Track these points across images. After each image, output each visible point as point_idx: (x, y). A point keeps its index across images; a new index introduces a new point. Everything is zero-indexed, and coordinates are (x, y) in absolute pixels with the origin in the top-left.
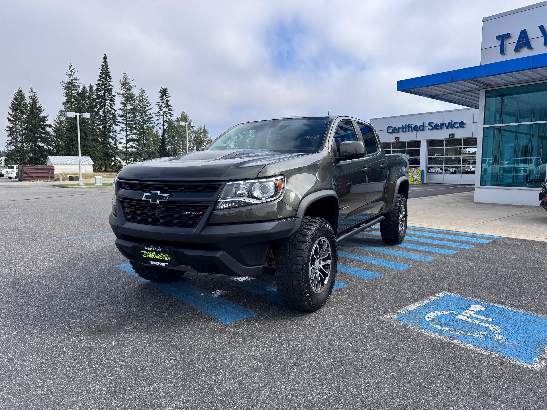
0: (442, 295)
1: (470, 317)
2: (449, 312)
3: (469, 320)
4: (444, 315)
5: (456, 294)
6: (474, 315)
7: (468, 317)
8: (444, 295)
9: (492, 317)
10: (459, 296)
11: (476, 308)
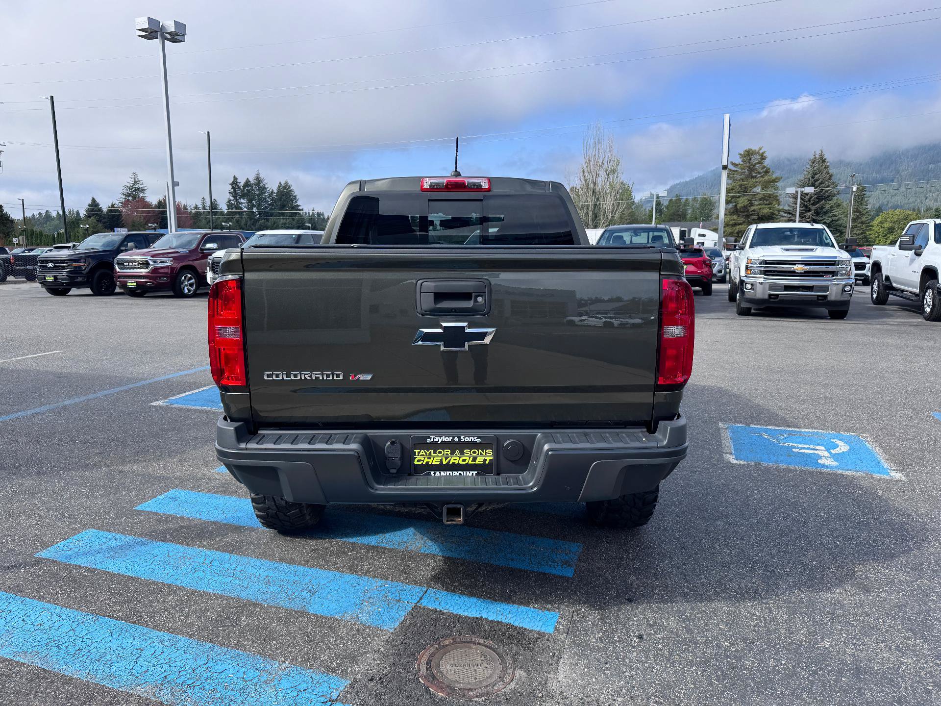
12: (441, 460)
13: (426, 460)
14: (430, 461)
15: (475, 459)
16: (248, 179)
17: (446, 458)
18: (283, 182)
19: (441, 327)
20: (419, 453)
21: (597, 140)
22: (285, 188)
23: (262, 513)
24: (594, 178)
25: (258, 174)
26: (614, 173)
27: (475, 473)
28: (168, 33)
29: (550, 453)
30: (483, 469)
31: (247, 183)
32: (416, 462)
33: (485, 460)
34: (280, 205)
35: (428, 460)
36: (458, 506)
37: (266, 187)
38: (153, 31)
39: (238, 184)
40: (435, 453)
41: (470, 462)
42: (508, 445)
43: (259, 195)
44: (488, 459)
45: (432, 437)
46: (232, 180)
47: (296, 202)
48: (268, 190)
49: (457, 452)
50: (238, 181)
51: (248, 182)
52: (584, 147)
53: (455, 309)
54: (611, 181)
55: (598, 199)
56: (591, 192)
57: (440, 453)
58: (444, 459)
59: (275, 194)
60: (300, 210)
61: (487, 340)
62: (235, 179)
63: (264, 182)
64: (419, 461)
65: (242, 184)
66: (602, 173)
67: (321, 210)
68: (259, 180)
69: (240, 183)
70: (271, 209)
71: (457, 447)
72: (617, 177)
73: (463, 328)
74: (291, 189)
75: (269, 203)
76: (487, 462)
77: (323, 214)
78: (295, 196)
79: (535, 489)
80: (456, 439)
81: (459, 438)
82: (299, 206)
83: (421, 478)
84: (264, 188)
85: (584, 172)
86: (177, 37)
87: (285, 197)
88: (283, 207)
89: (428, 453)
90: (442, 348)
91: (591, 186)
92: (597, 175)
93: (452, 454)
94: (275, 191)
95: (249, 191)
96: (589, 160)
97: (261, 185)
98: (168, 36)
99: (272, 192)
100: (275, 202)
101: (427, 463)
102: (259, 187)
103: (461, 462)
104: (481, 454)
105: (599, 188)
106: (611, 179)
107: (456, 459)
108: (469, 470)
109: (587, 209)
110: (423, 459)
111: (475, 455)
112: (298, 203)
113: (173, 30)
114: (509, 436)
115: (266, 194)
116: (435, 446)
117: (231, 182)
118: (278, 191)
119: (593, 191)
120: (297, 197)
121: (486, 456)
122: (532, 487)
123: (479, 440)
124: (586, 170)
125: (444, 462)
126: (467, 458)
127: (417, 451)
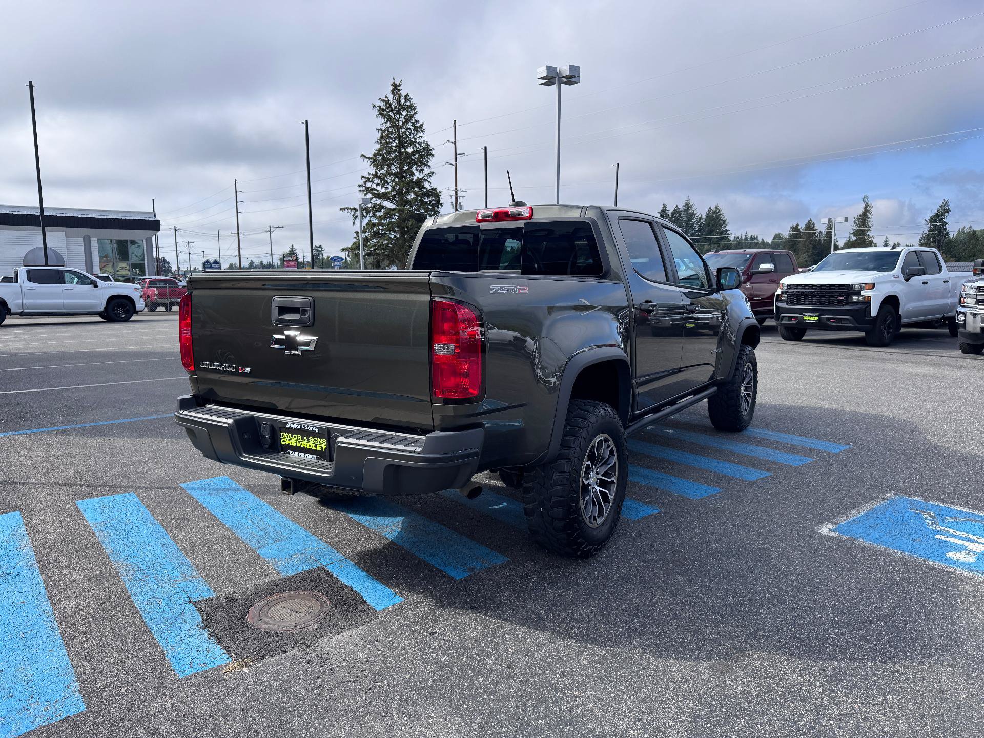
12: (296, 444)
13: (288, 442)
14: (290, 443)
15: (316, 446)
16: (677, 206)
17: (299, 442)
18: (713, 207)
19: (284, 334)
20: (283, 435)
22: (714, 212)
25: (687, 201)
27: (315, 456)
28: (564, 77)
29: (338, 445)
30: (321, 455)
31: (676, 210)
33: (322, 448)
34: (708, 231)
35: (289, 442)
37: (695, 212)
38: (552, 78)
39: (667, 212)
40: (292, 436)
41: (313, 448)
42: (333, 437)
43: (686, 222)
44: (324, 447)
45: (289, 423)
46: (661, 209)
47: (725, 227)
48: (696, 215)
49: (305, 438)
50: (668, 209)
51: (677, 208)
57: (295, 437)
59: (704, 220)
60: (728, 234)
62: (665, 207)
63: (693, 209)
64: (283, 441)
65: (671, 212)
67: (755, 234)
68: (688, 206)
69: (669, 211)
70: (698, 235)
71: (305, 434)
74: (721, 213)
75: (697, 229)
76: (324, 450)
77: (757, 239)
78: (725, 221)
80: (303, 427)
81: (305, 427)
82: (728, 230)
83: (285, 456)
84: (693, 214)
86: (572, 78)
87: (715, 221)
88: (710, 232)
89: (288, 436)
93: (303, 439)
94: (704, 217)
95: (677, 219)
97: (691, 211)
98: (565, 80)
99: (701, 218)
100: (703, 228)
101: (289, 444)
102: (687, 213)
103: (308, 447)
104: (320, 442)
107: (304, 444)
108: (312, 454)
110: (285, 440)
111: (316, 442)
112: (727, 228)
113: (567, 73)
115: (694, 221)
116: (292, 431)
117: (659, 211)
118: (707, 217)
120: (727, 222)
121: (322, 445)
122: (331, 473)
123: (317, 430)
125: (298, 445)
126: (311, 444)
127: (282, 433)
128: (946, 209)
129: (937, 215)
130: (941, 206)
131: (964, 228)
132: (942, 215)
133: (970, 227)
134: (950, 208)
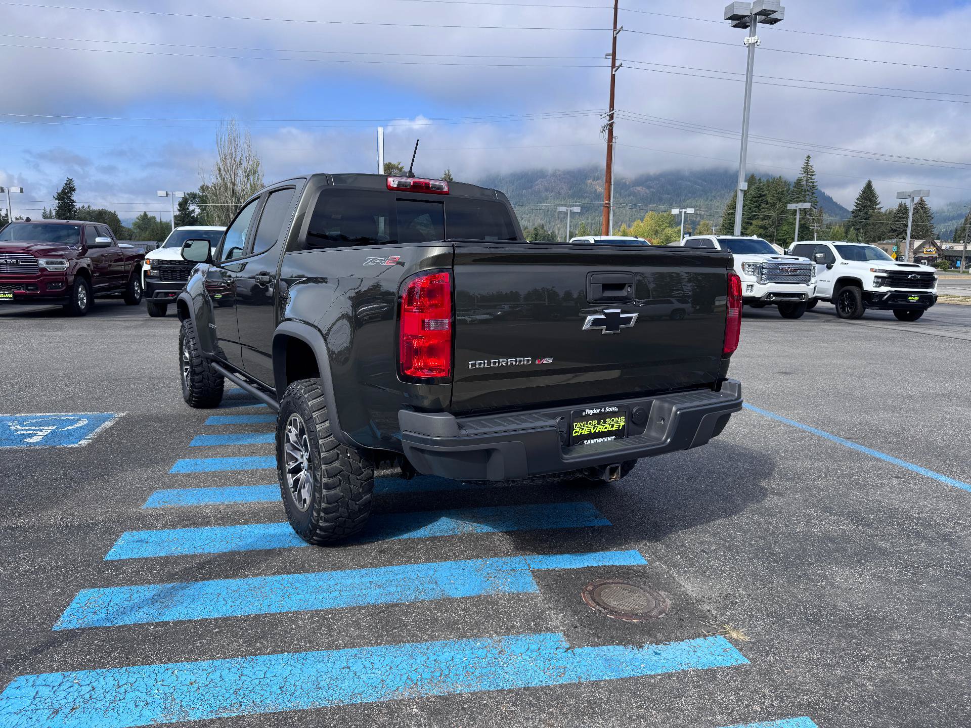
0: (83, 442)
1: (41, 430)
2: (66, 429)
3: (42, 428)
4: (71, 425)
5: (65, 448)
6: (38, 432)
7: (44, 429)
8: (81, 442)
9: (18, 435)
10: (61, 446)
11: (37, 439)
12: (591, 430)
13: (581, 431)
14: (583, 432)
15: (613, 426)
17: (594, 428)
19: (605, 314)
20: (576, 425)
21: (232, 138)
23: (329, 524)
24: (233, 177)
26: (255, 174)
27: (613, 438)
29: (678, 413)
30: (618, 434)
32: (574, 435)
33: (619, 426)
36: (617, 465)
40: (587, 424)
41: (610, 429)
42: (636, 412)
44: (622, 425)
45: (587, 410)
49: (602, 422)
52: (217, 143)
53: (615, 298)
54: (252, 182)
55: (238, 200)
56: (229, 192)
57: (590, 423)
58: (592, 428)
61: (632, 323)
64: (576, 432)
66: (240, 172)
71: (602, 417)
72: (258, 179)
73: (618, 314)
76: (621, 428)
79: (669, 440)
80: (603, 410)
81: (605, 410)
83: (578, 448)
85: (220, 170)
89: (582, 425)
90: (604, 332)
91: (229, 185)
92: (236, 175)
93: (598, 423)
96: (225, 158)
101: (581, 433)
103: (604, 430)
104: (617, 421)
105: (238, 188)
106: (252, 180)
107: (601, 428)
108: (609, 436)
109: (228, 210)
110: (578, 430)
111: (613, 423)
114: (635, 403)
116: (588, 418)
119: (233, 192)
121: (619, 422)
122: (666, 439)
123: (617, 409)
124: (222, 168)
125: (593, 432)
126: (608, 426)
127: (575, 424)
128: (71, 187)
129: (63, 192)
130: (66, 184)
131: (83, 207)
132: (68, 192)
133: (89, 206)
134: (76, 187)
